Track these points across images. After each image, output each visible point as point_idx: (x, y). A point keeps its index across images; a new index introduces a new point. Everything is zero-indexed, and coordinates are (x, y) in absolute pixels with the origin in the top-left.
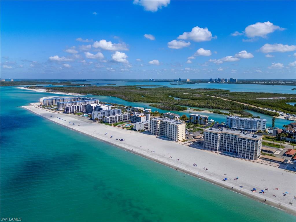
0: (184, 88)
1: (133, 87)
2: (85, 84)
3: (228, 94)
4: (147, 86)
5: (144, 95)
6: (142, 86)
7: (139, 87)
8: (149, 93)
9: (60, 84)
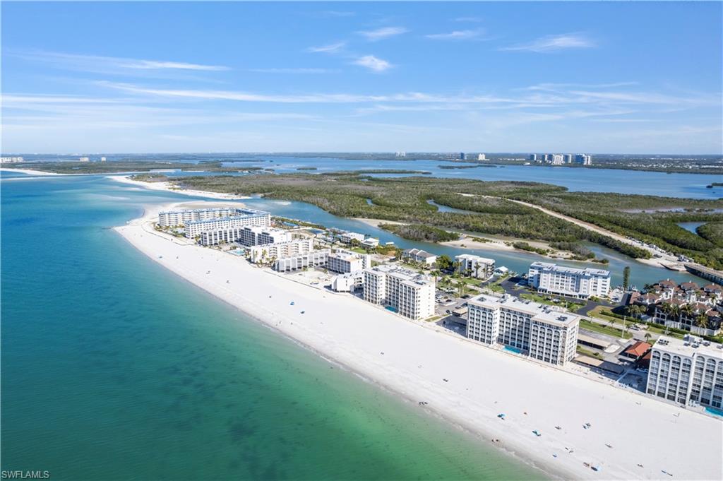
0: (467, 180)
1: (354, 174)
2: (250, 169)
3: (560, 197)
4: (386, 172)
5: (374, 197)
6: (373, 172)
7: (367, 175)
8: (384, 194)
9: (198, 167)
